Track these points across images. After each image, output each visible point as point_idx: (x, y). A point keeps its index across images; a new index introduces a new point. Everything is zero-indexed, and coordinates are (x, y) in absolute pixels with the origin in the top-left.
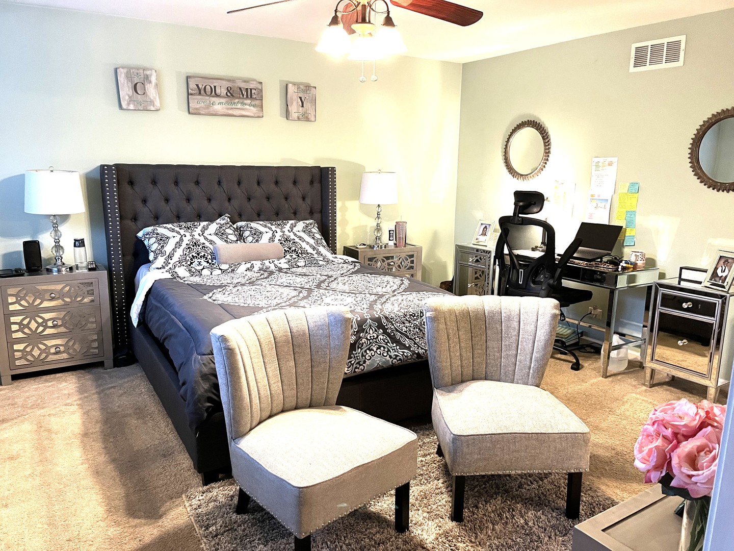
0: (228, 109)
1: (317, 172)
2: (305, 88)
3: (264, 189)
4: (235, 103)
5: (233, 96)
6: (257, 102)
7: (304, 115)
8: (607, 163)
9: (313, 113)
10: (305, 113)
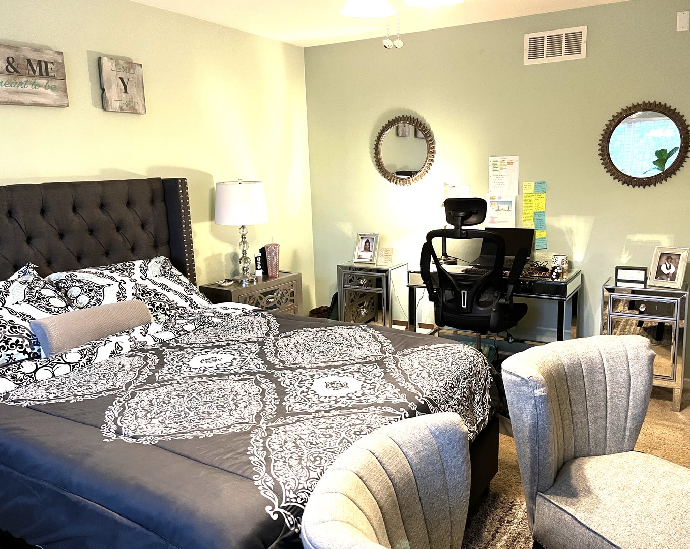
0: (11, 93)
1: (158, 186)
2: (127, 65)
3: (85, 217)
4: (22, 83)
5: (17, 72)
6: (57, 83)
7: (129, 104)
8: (506, 162)
9: (141, 103)
10: (131, 101)
